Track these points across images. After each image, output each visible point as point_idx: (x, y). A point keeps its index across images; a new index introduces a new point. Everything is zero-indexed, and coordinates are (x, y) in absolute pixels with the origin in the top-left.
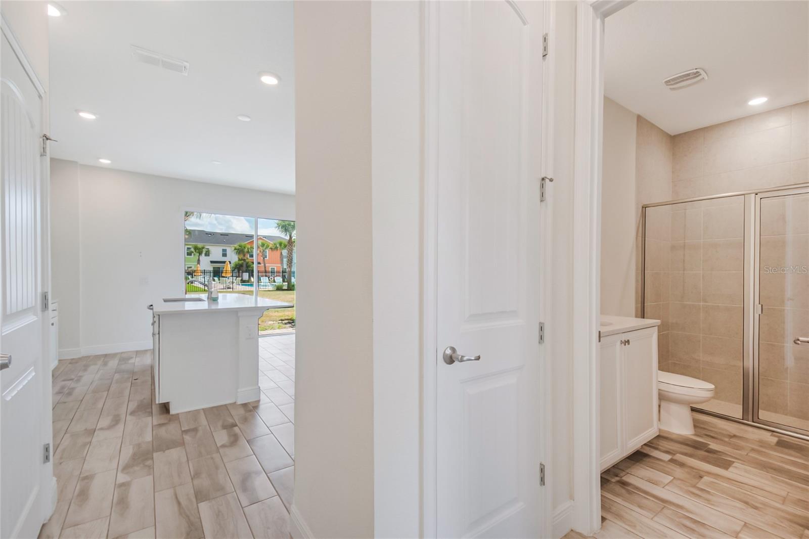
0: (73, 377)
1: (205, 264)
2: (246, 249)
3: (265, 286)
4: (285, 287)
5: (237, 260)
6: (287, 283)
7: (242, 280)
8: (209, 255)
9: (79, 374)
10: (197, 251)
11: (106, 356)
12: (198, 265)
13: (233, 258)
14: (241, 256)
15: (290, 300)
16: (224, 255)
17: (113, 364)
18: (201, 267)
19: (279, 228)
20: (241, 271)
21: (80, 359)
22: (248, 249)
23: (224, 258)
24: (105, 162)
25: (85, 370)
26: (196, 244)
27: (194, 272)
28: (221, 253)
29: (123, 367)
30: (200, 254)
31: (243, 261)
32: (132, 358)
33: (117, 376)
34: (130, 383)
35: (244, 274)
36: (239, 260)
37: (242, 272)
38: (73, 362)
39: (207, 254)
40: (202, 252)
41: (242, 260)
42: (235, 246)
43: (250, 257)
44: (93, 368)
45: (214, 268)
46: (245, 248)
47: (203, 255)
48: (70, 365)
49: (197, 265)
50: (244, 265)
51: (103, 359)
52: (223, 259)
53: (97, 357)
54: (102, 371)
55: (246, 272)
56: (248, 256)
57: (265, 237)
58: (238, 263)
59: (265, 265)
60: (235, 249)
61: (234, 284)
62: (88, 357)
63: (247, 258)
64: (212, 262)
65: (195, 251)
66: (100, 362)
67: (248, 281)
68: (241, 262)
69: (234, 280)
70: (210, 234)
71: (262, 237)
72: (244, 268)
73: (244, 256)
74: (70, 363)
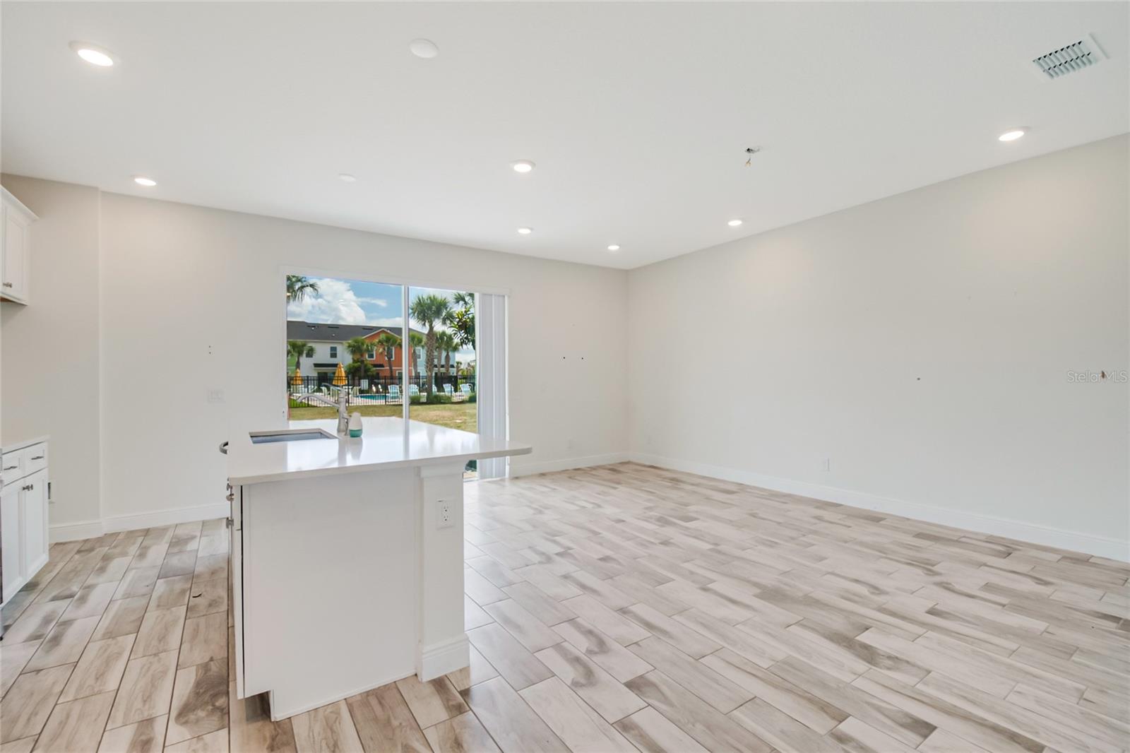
0: (75, 588)
1: (307, 367)
2: (365, 346)
3: (395, 398)
4: (424, 400)
5: (350, 361)
6: (425, 394)
7: (360, 390)
8: (311, 356)
9: (90, 582)
10: (296, 350)
11: (147, 532)
12: (298, 370)
13: (345, 359)
14: (357, 356)
15: (435, 418)
16: (334, 355)
17: (158, 552)
18: (302, 373)
19: (414, 315)
20: (357, 378)
21: (100, 541)
22: (367, 345)
23: (333, 359)
24: (145, 182)
25: (102, 570)
26: (295, 340)
27: (293, 380)
28: (329, 352)
29: (175, 561)
30: (300, 354)
31: (359, 363)
32: (193, 538)
33: (161, 586)
34: (185, 607)
35: (362, 381)
36: (354, 361)
37: (360, 379)
38: (86, 547)
39: (310, 353)
40: (303, 352)
41: (358, 361)
42: (350, 341)
43: (369, 357)
44: (117, 565)
45: (319, 373)
46: (363, 344)
47: (304, 355)
48: (77, 557)
49: (296, 369)
50: (362, 370)
51: (140, 539)
52: (333, 361)
53: (131, 534)
54: (134, 571)
55: (364, 378)
56: (367, 356)
57: (390, 329)
58: (354, 366)
59: (391, 369)
60: (349, 347)
61: (350, 396)
62: (116, 534)
63: (366, 360)
64: (316, 365)
65: (294, 350)
66: (134, 549)
67: (367, 392)
68: (356, 365)
69: (350, 390)
70: (314, 327)
71: (385, 330)
72: (362, 373)
73: (362, 355)
74: (79, 552)
